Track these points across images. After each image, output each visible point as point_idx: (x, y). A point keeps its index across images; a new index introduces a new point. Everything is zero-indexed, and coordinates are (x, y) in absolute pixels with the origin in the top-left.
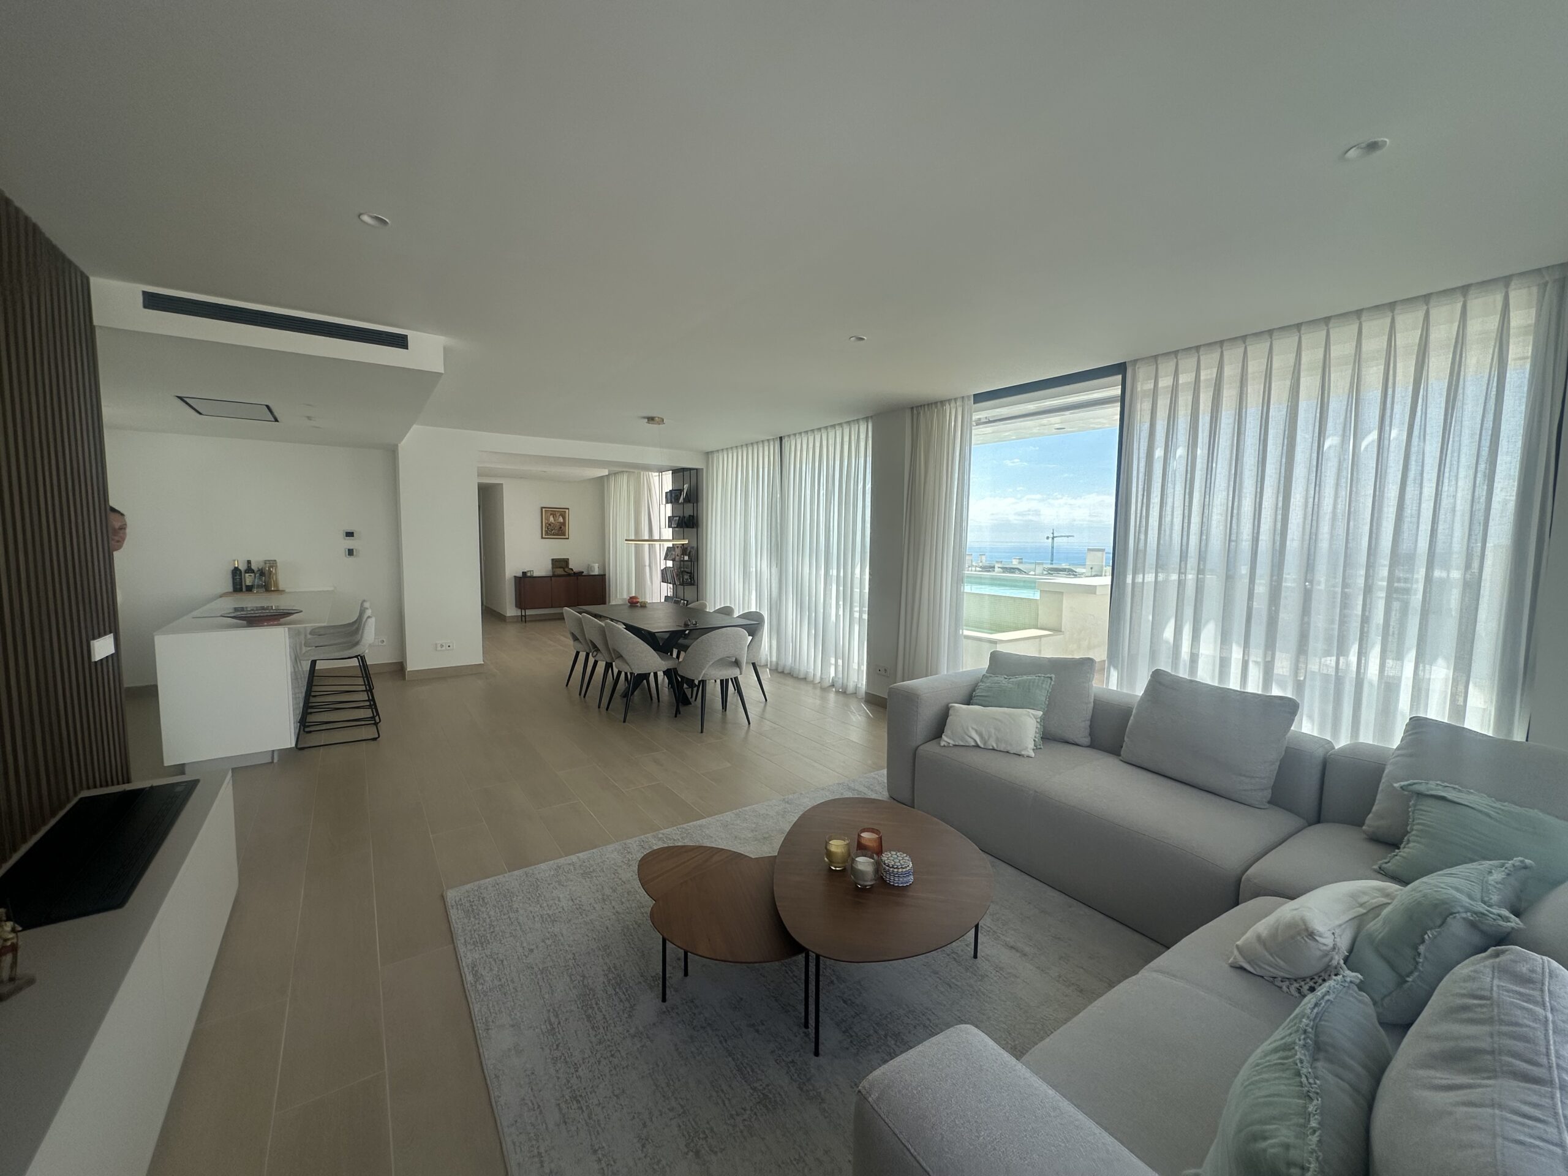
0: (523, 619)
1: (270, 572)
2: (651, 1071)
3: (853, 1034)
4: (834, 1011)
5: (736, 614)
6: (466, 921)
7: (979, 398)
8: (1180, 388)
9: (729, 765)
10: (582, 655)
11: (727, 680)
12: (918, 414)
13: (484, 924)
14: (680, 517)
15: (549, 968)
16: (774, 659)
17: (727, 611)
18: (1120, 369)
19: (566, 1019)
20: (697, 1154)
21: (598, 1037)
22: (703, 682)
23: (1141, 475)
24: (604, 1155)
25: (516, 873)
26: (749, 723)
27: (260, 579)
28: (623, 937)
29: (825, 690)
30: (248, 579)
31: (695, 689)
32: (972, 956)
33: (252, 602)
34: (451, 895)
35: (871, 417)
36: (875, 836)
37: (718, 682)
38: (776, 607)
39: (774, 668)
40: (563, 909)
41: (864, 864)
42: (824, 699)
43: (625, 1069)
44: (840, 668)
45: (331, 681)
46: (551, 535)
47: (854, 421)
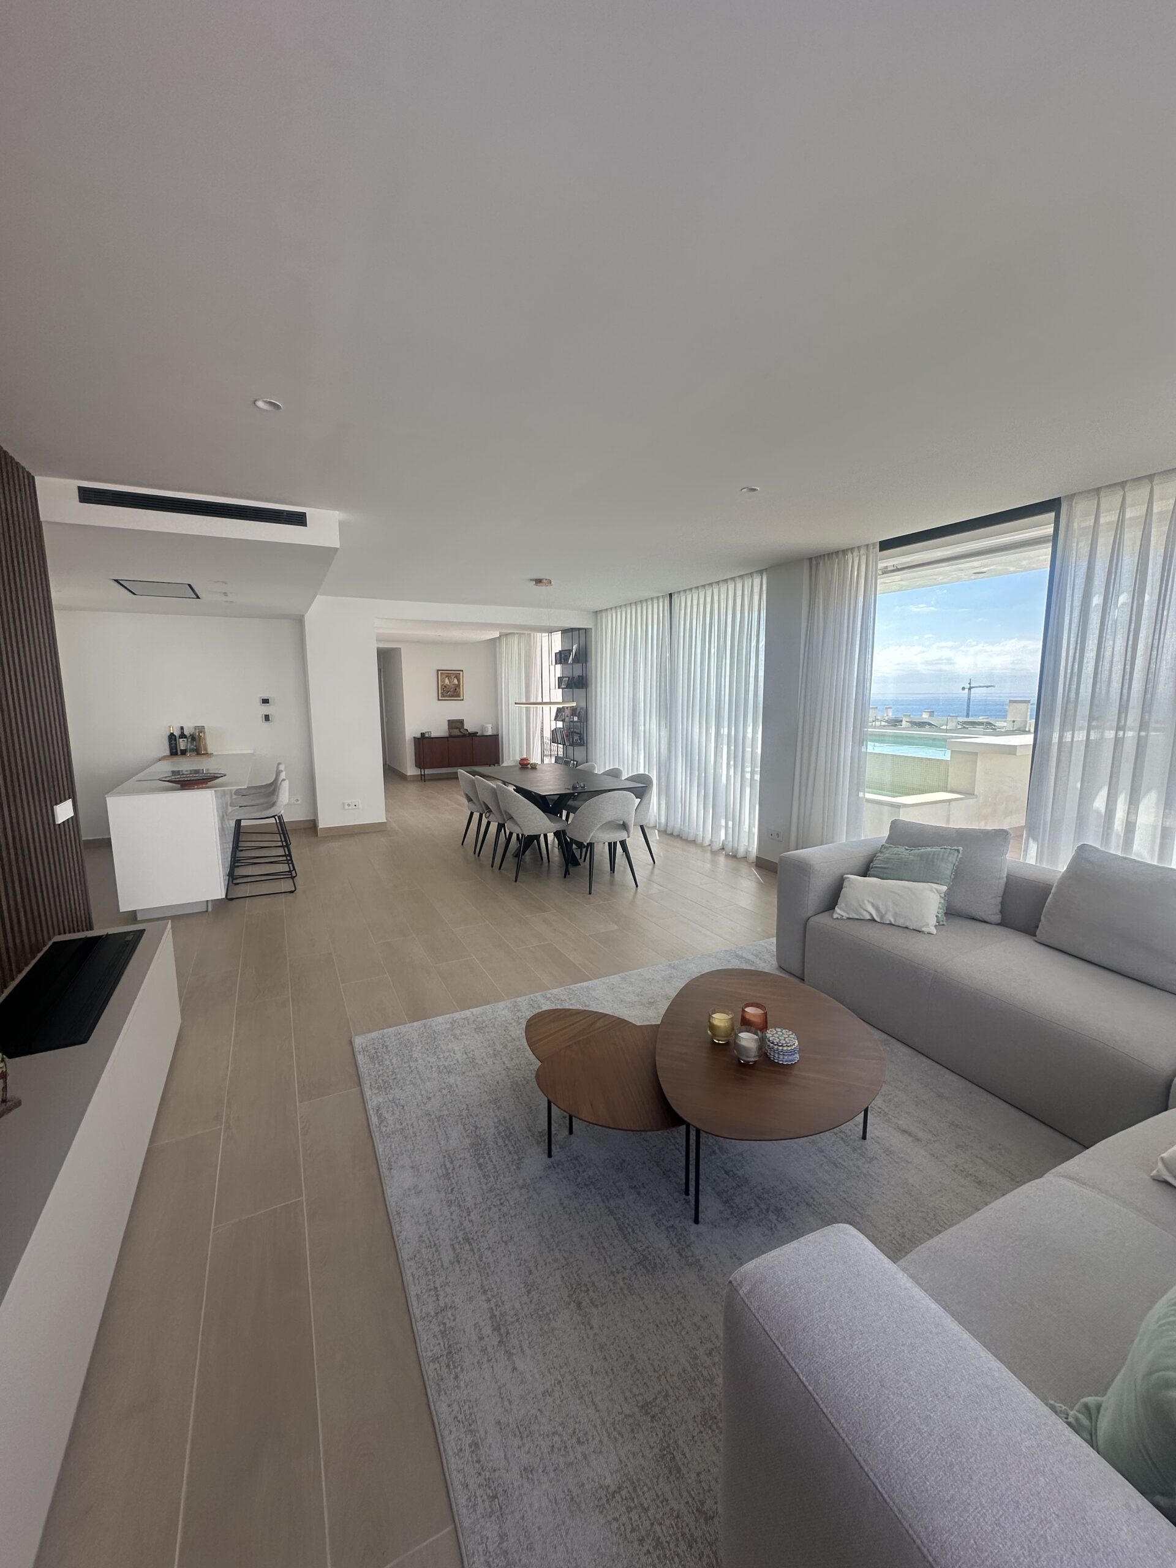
0: (422, 778)
1: (200, 737)
2: (537, 1222)
3: (734, 1205)
4: (715, 1180)
5: (625, 776)
6: (371, 1066)
7: (885, 545)
8: (1126, 523)
9: (616, 927)
10: (476, 816)
11: (615, 843)
12: (818, 564)
13: (388, 1071)
14: (569, 678)
15: (445, 1117)
16: (663, 820)
17: (615, 773)
18: (1052, 505)
19: (460, 1166)
20: (579, 1305)
21: (490, 1185)
22: (591, 845)
23: (1074, 626)
24: (493, 1296)
25: (415, 1024)
26: (637, 886)
27: (192, 744)
28: (512, 1092)
29: (714, 853)
30: (182, 744)
31: (584, 850)
32: (861, 1136)
33: (186, 765)
34: (358, 1041)
35: (766, 569)
36: (759, 1011)
37: (607, 844)
38: (666, 768)
39: (662, 829)
40: (458, 1062)
41: (747, 1040)
42: (714, 863)
43: (513, 1218)
44: (730, 831)
45: (254, 837)
46: (446, 696)
47: (747, 574)
